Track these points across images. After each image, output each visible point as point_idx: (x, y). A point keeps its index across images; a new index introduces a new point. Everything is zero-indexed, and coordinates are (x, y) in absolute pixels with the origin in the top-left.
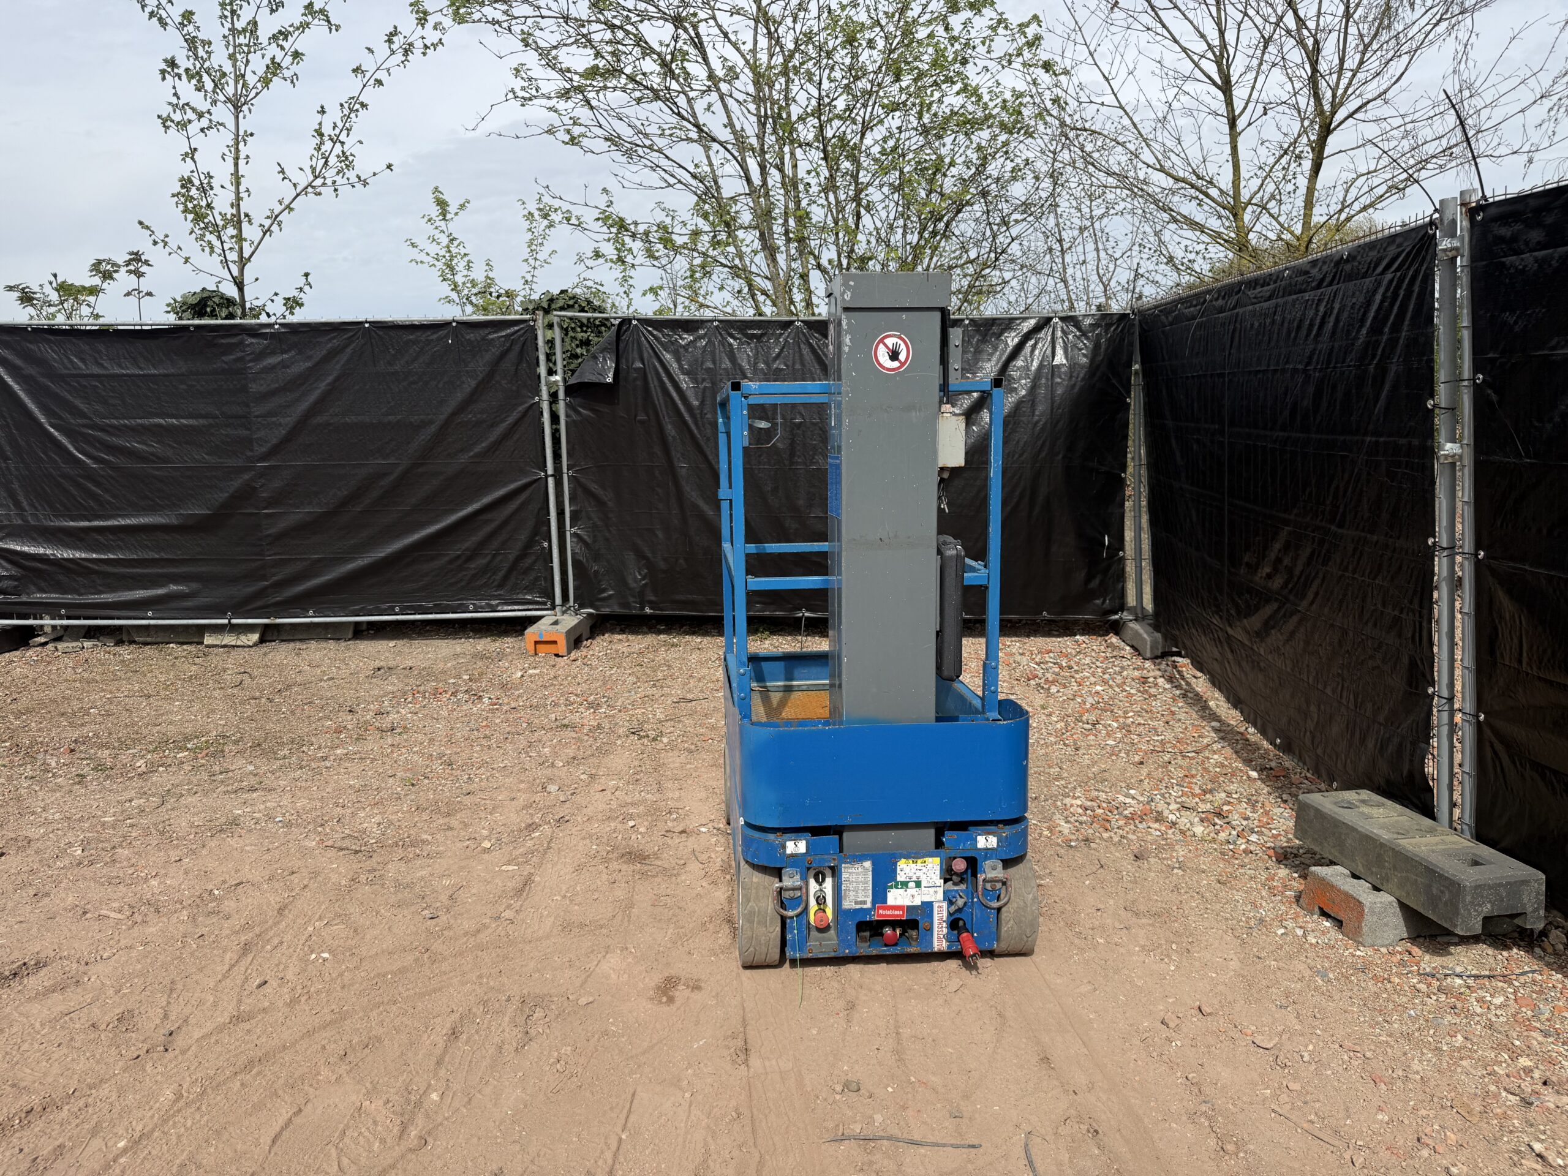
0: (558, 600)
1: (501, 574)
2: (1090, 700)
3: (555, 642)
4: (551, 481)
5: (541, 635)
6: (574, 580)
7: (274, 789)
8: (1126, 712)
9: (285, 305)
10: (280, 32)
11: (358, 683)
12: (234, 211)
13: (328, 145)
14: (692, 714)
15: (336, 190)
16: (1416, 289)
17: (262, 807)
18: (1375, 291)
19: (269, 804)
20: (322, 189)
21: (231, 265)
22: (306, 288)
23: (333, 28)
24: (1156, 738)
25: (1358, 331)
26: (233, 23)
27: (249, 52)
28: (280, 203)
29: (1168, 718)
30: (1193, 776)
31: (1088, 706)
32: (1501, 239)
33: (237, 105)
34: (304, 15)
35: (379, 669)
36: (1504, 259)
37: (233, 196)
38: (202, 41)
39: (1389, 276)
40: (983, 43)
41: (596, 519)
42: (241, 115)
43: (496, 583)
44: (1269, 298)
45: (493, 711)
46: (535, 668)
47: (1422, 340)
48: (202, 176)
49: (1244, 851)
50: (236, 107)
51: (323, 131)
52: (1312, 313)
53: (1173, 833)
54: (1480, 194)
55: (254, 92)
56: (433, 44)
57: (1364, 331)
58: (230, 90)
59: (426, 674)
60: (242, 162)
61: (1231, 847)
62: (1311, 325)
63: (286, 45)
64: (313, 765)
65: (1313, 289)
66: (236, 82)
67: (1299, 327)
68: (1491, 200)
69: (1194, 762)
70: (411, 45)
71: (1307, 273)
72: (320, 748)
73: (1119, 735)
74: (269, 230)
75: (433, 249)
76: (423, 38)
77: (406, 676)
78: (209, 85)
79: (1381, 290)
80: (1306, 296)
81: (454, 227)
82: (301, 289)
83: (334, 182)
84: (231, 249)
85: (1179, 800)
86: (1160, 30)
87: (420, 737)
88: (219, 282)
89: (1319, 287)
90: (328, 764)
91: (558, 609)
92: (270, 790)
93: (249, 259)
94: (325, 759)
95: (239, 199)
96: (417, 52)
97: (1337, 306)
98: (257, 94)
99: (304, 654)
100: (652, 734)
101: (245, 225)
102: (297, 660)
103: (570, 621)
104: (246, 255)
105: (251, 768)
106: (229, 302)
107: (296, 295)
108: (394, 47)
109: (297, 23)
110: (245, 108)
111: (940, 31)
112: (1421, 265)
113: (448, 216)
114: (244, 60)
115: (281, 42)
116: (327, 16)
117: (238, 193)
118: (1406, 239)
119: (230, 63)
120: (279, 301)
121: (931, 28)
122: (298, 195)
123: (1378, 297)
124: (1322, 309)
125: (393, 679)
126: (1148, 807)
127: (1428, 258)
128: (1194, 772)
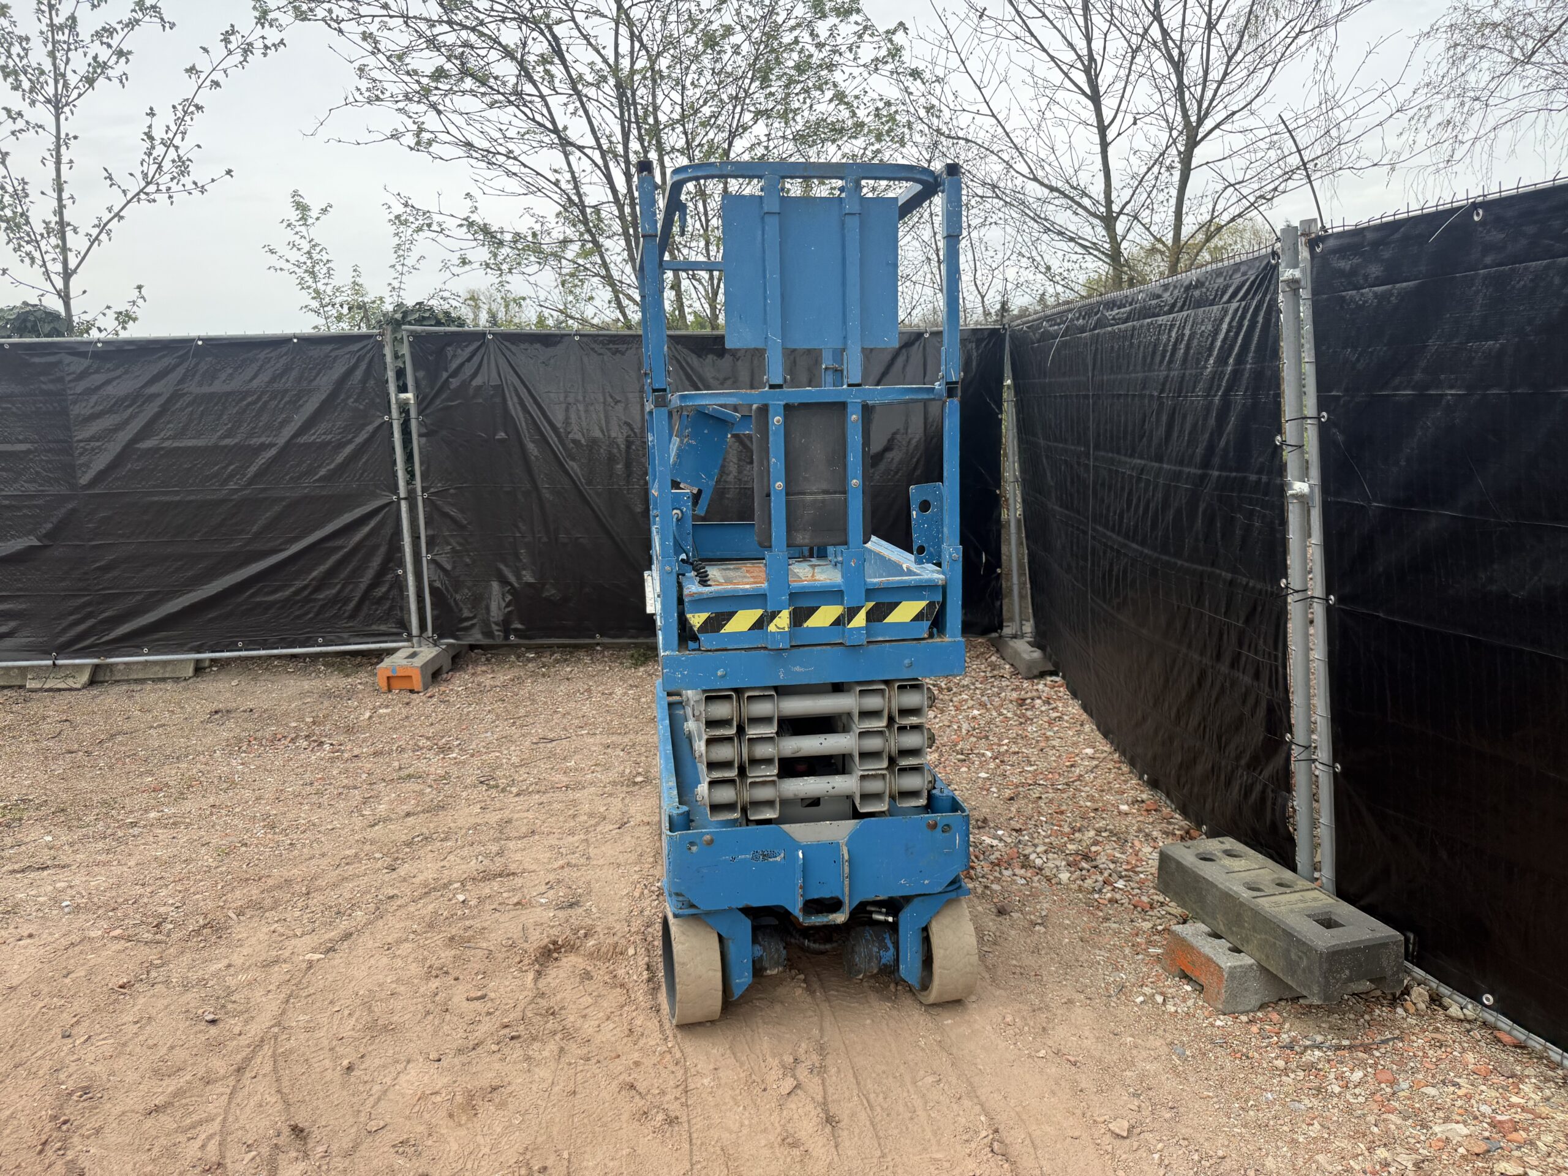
0: (415, 631)
1: (352, 605)
2: (965, 726)
3: (410, 677)
4: (404, 505)
5: (393, 670)
6: (432, 609)
7: (69, 866)
8: (1000, 740)
9: (117, 319)
10: (104, 29)
11: (191, 730)
12: (57, 219)
13: (160, 150)
14: (552, 755)
15: (170, 197)
16: (1260, 319)
17: (50, 888)
18: (1222, 320)
19: (58, 885)
20: (157, 196)
21: (53, 276)
22: (140, 302)
23: (167, 25)
24: (1029, 769)
25: (1207, 360)
26: (51, 19)
27: (69, 50)
28: (110, 210)
29: (1043, 744)
30: (1062, 813)
31: (964, 732)
32: (1341, 273)
33: (57, 105)
34: (134, 11)
35: (216, 712)
36: (1344, 293)
37: (55, 204)
38: (20, 37)
39: (1234, 305)
40: (851, 50)
41: (455, 544)
42: (62, 117)
43: (346, 614)
44: (1126, 321)
45: (332, 760)
46: (387, 707)
47: (1269, 373)
48: (16, 183)
49: (1110, 901)
50: (56, 108)
51: (154, 134)
52: (1165, 337)
53: (1039, 881)
54: (1319, 225)
55: (76, 92)
56: (274, 45)
57: (1211, 361)
58: (50, 90)
59: (269, 716)
60: (64, 168)
61: (1096, 896)
62: (1165, 351)
63: (114, 43)
64: (120, 834)
65: (1166, 314)
66: (56, 82)
67: (1154, 353)
68: (1330, 231)
69: (1065, 796)
70: (250, 44)
71: (1159, 296)
72: (131, 812)
73: (992, 765)
74: (96, 238)
75: (295, 256)
76: (263, 38)
77: (246, 720)
78: (26, 85)
79: (1227, 319)
80: (1161, 320)
81: (316, 232)
82: (134, 302)
83: (169, 189)
84: (54, 259)
85: (1047, 840)
86: (1029, 39)
87: (247, 794)
88: (42, 295)
89: (1170, 312)
90: (136, 831)
91: (415, 640)
92: (63, 867)
93: (75, 271)
94: (134, 825)
95: (61, 207)
96: (258, 52)
97: (1187, 332)
98: (80, 95)
99: (137, 696)
100: (502, 782)
101: (69, 234)
102: (127, 703)
103: (428, 653)
104: (72, 265)
105: (49, 838)
106: (53, 316)
107: (129, 308)
108: (232, 47)
109: (126, 20)
110: (66, 109)
111: (805, 37)
112: (1264, 295)
113: (310, 221)
114: (64, 58)
115: (105, 40)
116: (159, 13)
117: (60, 199)
118: (1250, 268)
119: (49, 61)
120: (112, 315)
121: (796, 33)
122: (129, 202)
123: (1225, 326)
124: (1174, 334)
125: (231, 724)
126: (1015, 850)
127: (1272, 288)
128: (1064, 808)
